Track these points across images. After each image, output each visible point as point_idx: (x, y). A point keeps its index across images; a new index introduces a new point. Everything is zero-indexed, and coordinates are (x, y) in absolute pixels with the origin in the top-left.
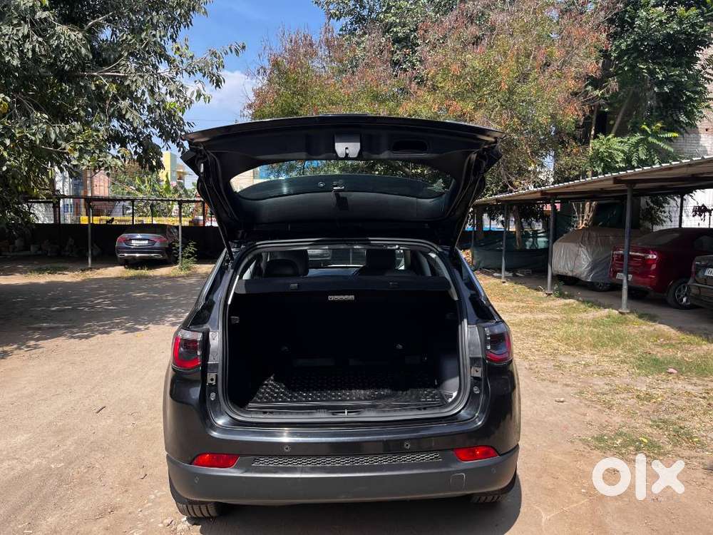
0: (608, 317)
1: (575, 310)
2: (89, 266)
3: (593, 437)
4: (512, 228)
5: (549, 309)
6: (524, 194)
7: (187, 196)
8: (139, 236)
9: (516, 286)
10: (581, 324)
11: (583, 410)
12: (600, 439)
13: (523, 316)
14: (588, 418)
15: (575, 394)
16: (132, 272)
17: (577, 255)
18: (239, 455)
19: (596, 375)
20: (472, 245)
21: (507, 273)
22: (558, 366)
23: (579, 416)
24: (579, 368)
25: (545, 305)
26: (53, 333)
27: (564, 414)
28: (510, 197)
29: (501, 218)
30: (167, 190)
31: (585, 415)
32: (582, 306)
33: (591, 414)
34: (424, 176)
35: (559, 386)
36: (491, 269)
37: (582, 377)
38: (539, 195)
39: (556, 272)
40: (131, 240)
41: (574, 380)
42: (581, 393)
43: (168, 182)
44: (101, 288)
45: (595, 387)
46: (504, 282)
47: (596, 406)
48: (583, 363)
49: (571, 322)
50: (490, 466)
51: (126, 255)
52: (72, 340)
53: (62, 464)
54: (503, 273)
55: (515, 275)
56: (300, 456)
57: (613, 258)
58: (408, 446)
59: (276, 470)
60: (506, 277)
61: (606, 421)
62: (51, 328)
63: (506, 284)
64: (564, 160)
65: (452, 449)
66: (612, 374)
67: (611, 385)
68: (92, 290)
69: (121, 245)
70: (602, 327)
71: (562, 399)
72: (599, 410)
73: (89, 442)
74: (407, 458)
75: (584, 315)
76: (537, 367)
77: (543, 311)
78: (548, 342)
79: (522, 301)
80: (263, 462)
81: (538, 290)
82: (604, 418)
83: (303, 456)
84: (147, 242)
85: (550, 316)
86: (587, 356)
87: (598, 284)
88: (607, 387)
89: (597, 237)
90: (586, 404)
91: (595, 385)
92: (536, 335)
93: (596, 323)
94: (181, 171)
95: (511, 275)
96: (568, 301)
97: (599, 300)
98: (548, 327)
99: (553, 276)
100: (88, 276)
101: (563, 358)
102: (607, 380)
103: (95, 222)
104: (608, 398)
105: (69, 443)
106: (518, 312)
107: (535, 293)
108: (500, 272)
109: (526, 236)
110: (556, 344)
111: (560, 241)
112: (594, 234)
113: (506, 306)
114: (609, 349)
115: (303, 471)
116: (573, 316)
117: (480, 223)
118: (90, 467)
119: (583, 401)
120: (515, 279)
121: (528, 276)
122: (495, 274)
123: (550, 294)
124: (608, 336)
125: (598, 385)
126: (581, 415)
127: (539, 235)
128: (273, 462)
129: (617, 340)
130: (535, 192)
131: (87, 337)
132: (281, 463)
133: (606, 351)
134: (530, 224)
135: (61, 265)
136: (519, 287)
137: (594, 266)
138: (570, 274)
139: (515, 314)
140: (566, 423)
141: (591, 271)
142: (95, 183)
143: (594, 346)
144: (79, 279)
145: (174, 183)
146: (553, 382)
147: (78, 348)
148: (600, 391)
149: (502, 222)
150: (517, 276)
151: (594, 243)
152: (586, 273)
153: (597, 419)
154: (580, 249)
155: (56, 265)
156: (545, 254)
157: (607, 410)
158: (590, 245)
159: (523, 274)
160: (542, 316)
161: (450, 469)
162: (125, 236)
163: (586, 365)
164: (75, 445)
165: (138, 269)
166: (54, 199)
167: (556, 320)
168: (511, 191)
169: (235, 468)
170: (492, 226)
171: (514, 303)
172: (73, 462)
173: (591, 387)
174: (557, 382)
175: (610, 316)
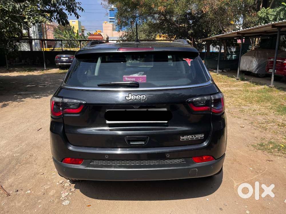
0: (264, 89)
1: (250, 86)
2: (45, 69)
3: (258, 144)
4: (223, 51)
5: (237, 85)
6: (229, 34)
7: (85, 39)
8: (64, 56)
9: (223, 76)
10: (252, 92)
11: (253, 131)
12: (261, 145)
13: (226, 89)
14: (255, 135)
15: (250, 123)
16: (62, 71)
17: (252, 62)
18: (84, 159)
19: (259, 115)
20: (205, 58)
21: (219, 70)
22: (241, 111)
23: (251, 134)
24: (251, 112)
25: (235, 84)
26: (26, 96)
27: (244, 133)
28: (223, 36)
29: (218, 46)
30: (77, 37)
31: (254, 133)
32: (252, 84)
33: (257, 133)
34: (185, 27)
35: (242, 120)
36: (212, 68)
37: (252, 116)
38: (236, 35)
39: (241, 70)
40: (61, 57)
41: (249, 117)
42: (252, 123)
43: (78, 33)
44: (48, 78)
45: (259, 120)
46: (218, 74)
47: (259, 129)
48: (253, 109)
49: (247, 91)
50: (210, 165)
51: (59, 64)
52: (33, 99)
53: (19, 154)
54: (218, 70)
55: (223, 71)
56: (114, 160)
57: (268, 62)
58: (168, 156)
59: (102, 166)
60: (219, 72)
61: (264, 136)
62: (25, 94)
63: (219, 75)
64: (248, 19)
65: (191, 157)
66: (266, 114)
67: (266, 120)
68: (45, 78)
69: (57, 60)
70: (261, 93)
71: (243, 126)
72: (261, 131)
73: (32, 144)
74: (168, 162)
75: (253, 88)
76: (232, 111)
77: (234, 86)
78: (237, 100)
79: (225, 82)
80: (95, 163)
81: (232, 77)
82: (263, 135)
83: (115, 160)
84: (67, 58)
85: (238, 88)
86: (255, 106)
87: (260, 74)
88: (264, 120)
89: (261, 53)
90: (254, 128)
91: (258, 119)
92: (232, 97)
93: (259, 92)
94: (83, 28)
95: (221, 71)
96: (246, 82)
97: (260, 81)
98: (237, 94)
99: (240, 71)
100: (44, 73)
101: (243, 107)
102: (264, 117)
103: (47, 50)
104: (265, 125)
105: (23, 144)
106: (224, 87)
107: (231, 79)
108: (217, 70)
109: (228, 54)
110: (240, 101)
111: (244, 56)
112: (260, 52)
113: (219, 84)
114: (265, 103)
115: (115, 167)
116: (248, 88)
117: (208, 49)
118: (31, 156)
119: (253, 127)
120: (222, 73)
121: (228, 71)
122: (214, 71)
123: (238, 79)
124: (265, 97)
125: (260, 119)
126: (252, 133)
127: (233, 54)
128: (100, 163)
129: (268, 99)
130: (235, 33)
131: (39, 98)
132: (104, 163)
133: (263, 104)
134: (230, 49)
135: (34, 68)
136: (224, 76)
137: (259, 66)
138: (248, 70)
139: (223, 88)
140: (245, 137)
141: (257, 69)
142: (47, 34)
143: (258, 102)
144: (41, 74)
145: (80, 34)
146: (239, 118)
147: (35, 103)
148: (261, 122)
149: (218, 48)
150: (224, 71)
151: (260, 56)
152: (255, 70)
153: (259, 136)
154: (253, 59)
155: (32, 68)
156: (237, 62)
157: (264, 131)
158: (258, 57)
159: (226, 70)
160: (234, 89)
161: (190, 167)
162: (58, 56)
163: (254, 110)
164: (26, 145)
165: (65, 70)
166: (30, 41)
167: (240, 90)
168: (223, 33)
169: (82, 165)
170: (214, 50)
171: (222, 83)
172: (24, 153)
173: (256, 120)
174: (241, 118)
175: (265, 88)
